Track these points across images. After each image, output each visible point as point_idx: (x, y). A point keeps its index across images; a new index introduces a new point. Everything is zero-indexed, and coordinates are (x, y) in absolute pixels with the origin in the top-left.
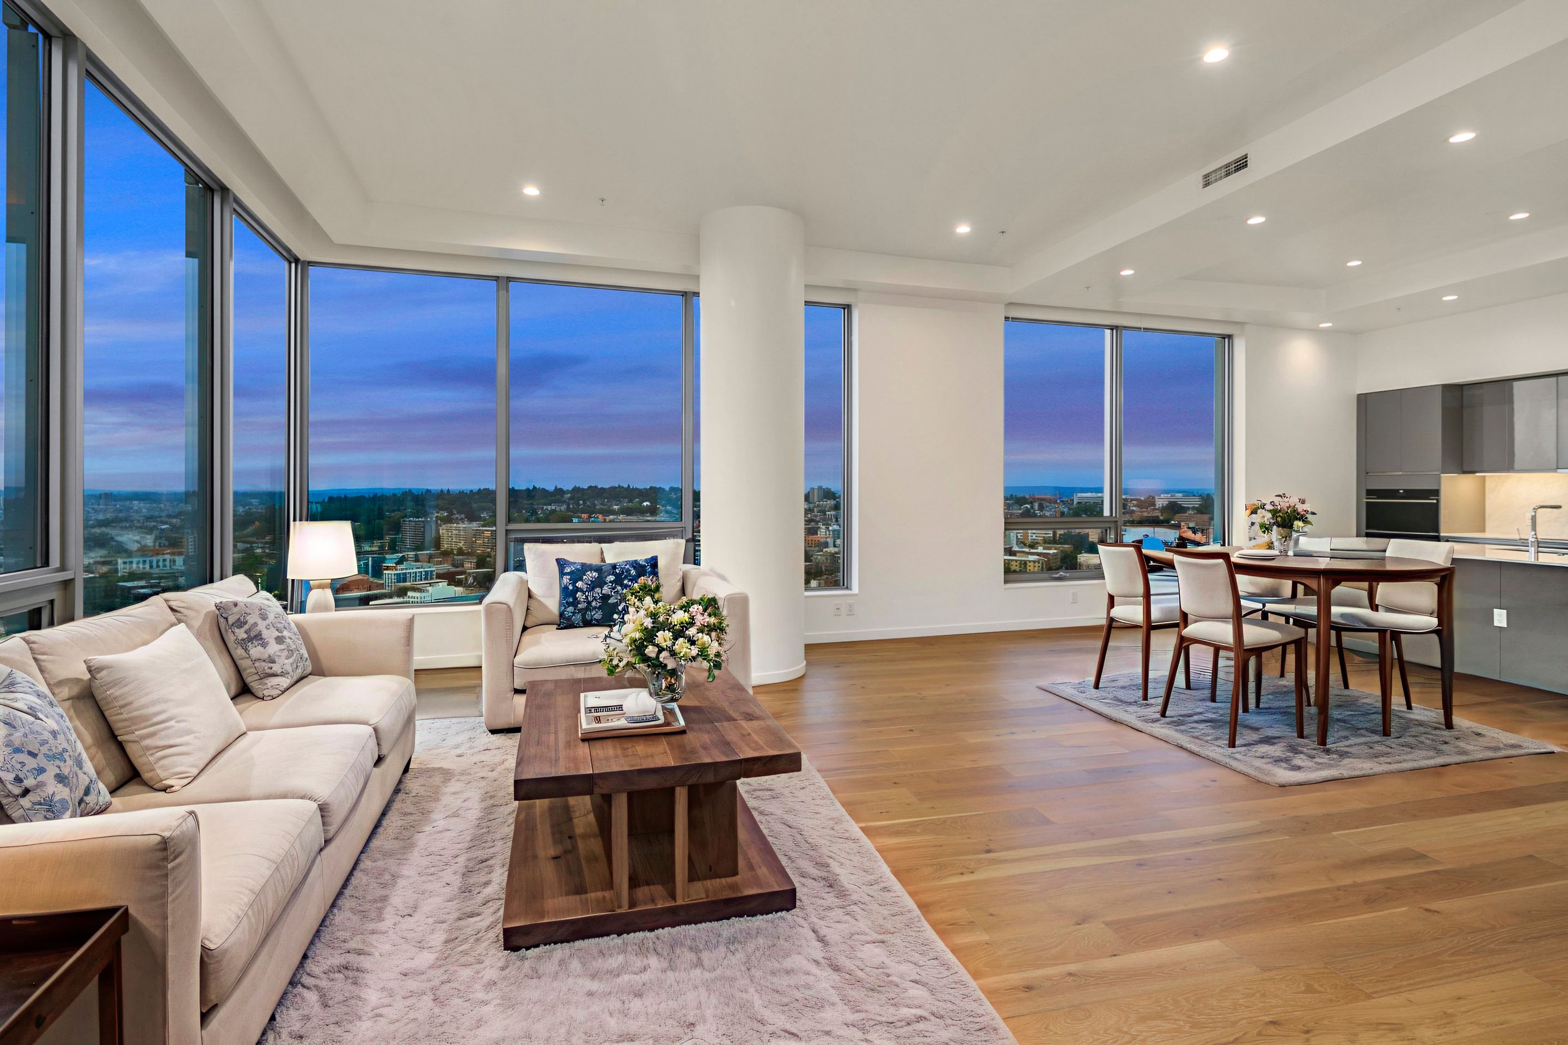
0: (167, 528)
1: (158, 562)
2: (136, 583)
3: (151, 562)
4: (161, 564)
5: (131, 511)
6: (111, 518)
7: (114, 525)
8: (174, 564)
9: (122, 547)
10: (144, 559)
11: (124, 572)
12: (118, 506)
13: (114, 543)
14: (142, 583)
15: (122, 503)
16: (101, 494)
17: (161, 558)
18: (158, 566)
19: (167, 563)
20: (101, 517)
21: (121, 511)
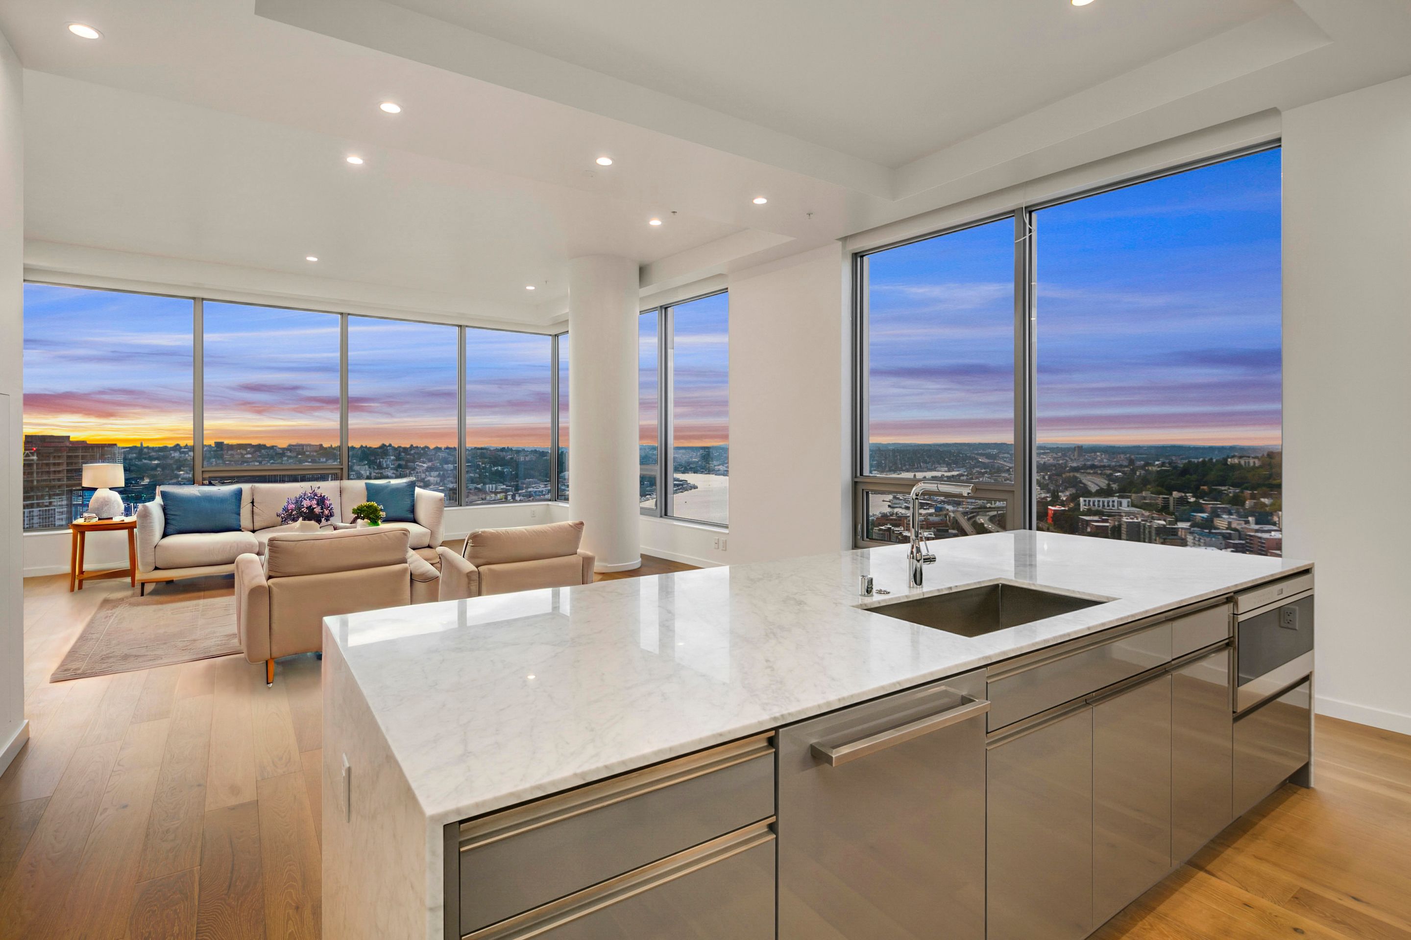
0: (1120, 475)
1: (1108, 503)
2: (1092, 517)
3: (1103, 502)
4: (1111, 504)
5: (1096, 461)
6: (1081, 466)
7: (1082, 471)
8: (1121, 506)
9: (1087, 488)
10: (1099, 499)
11: (1085, 508)
12: (1086, 456)
13: (1081, 485)
14: (1096, 518)
15: (1089, 455)
16: (1075, 447)
17: (1111, 499)
18: (1108, 506)
19: (1116, 504)
20: (1075, 465)
21: (1088, 460)
